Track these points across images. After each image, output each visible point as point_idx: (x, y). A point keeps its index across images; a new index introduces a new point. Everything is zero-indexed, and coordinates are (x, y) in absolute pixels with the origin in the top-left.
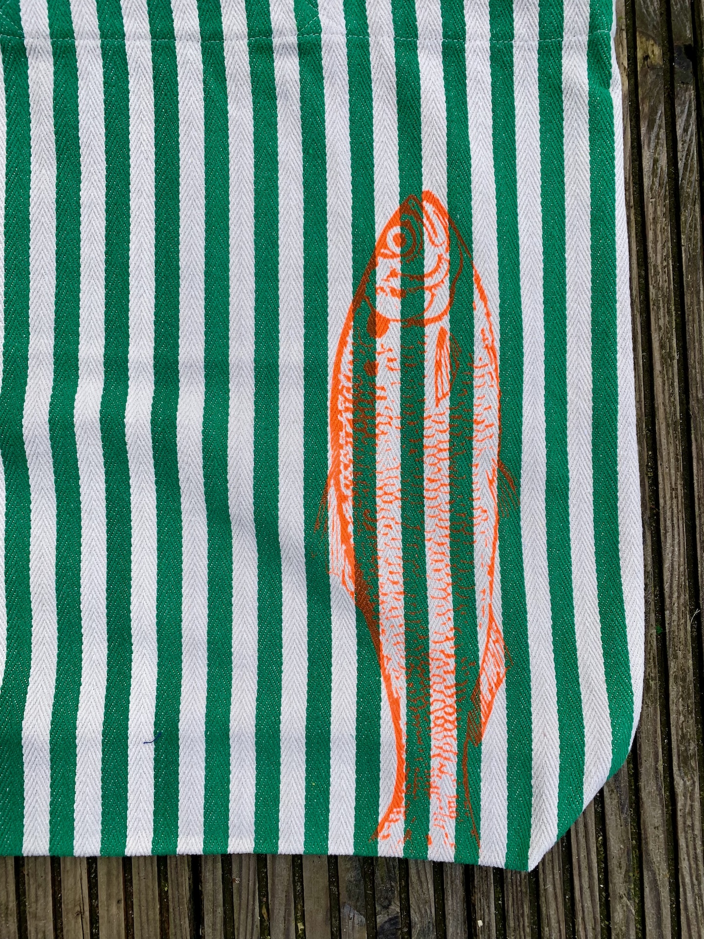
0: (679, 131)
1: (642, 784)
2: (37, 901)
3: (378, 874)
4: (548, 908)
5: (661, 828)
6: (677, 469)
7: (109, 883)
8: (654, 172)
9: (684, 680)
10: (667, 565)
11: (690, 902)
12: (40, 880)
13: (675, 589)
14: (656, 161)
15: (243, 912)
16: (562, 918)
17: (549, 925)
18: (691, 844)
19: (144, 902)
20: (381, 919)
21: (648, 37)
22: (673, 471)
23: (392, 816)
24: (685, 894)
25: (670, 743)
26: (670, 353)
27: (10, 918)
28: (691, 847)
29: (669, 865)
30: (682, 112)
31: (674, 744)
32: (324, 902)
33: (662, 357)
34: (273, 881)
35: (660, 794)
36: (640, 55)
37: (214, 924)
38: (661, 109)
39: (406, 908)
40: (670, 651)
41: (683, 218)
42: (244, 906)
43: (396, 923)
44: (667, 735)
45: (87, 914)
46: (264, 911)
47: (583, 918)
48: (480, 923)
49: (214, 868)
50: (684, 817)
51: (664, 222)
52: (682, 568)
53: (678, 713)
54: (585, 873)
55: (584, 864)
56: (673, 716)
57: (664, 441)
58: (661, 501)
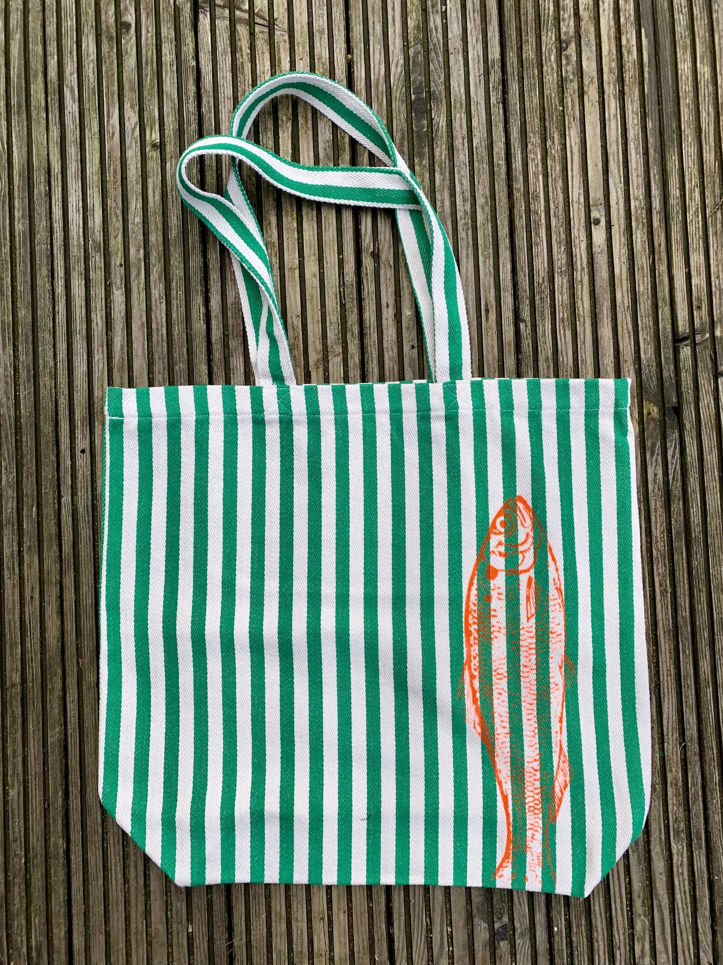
0: (669, 458)
1: (652, 847)
2: (297, 912)
3: (495, 898)
4: (596, 921)
5: (664, 874)
6: (671, 658)
7: (339, 901)
8: (655, 481)
9: (676, 785)
10: (665, 716)
11: (682, 919)
12: (300, 899)
13: (670, 730)
14: (656, 475)
15: (416, 920)
16: (605, 927)
17: (597, 931)
18: (682, 883)
19: (359, 913)
20: (497, 926)
21: (650, 402)
22: (668, 660)
23: (504, 864)
24: (679, 914)
25: (668, 823)
26: (666, 589)
27: (282, 921)
28: (682, 886)
29: (669, 897)
30: (671, 446)
31: (671, 824)
32: (464, 915)
33: (661, 591)
34: (433, 901)
35: (663, 854)
36: (645, 412)
37: (399, 926)
38: (658, 444)
39: (512, 920)
40: (668, 768)
41: (672, 509)
42: (417, 916)
43: (506, 928)
44: (667, 818)
45: (326, 919)
46: (428, 920)
47: (617, 928)
48: (556, 929)
49: (399, 893)
50: (677, 867)
51: (660, 511)
52: (674, 718)
53: (673, 805)
54: (618, 900)
55: (617, 895)
56: (670, 807)
57: (662, 642)
58: (661, 677)
